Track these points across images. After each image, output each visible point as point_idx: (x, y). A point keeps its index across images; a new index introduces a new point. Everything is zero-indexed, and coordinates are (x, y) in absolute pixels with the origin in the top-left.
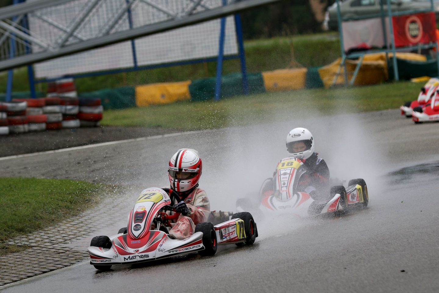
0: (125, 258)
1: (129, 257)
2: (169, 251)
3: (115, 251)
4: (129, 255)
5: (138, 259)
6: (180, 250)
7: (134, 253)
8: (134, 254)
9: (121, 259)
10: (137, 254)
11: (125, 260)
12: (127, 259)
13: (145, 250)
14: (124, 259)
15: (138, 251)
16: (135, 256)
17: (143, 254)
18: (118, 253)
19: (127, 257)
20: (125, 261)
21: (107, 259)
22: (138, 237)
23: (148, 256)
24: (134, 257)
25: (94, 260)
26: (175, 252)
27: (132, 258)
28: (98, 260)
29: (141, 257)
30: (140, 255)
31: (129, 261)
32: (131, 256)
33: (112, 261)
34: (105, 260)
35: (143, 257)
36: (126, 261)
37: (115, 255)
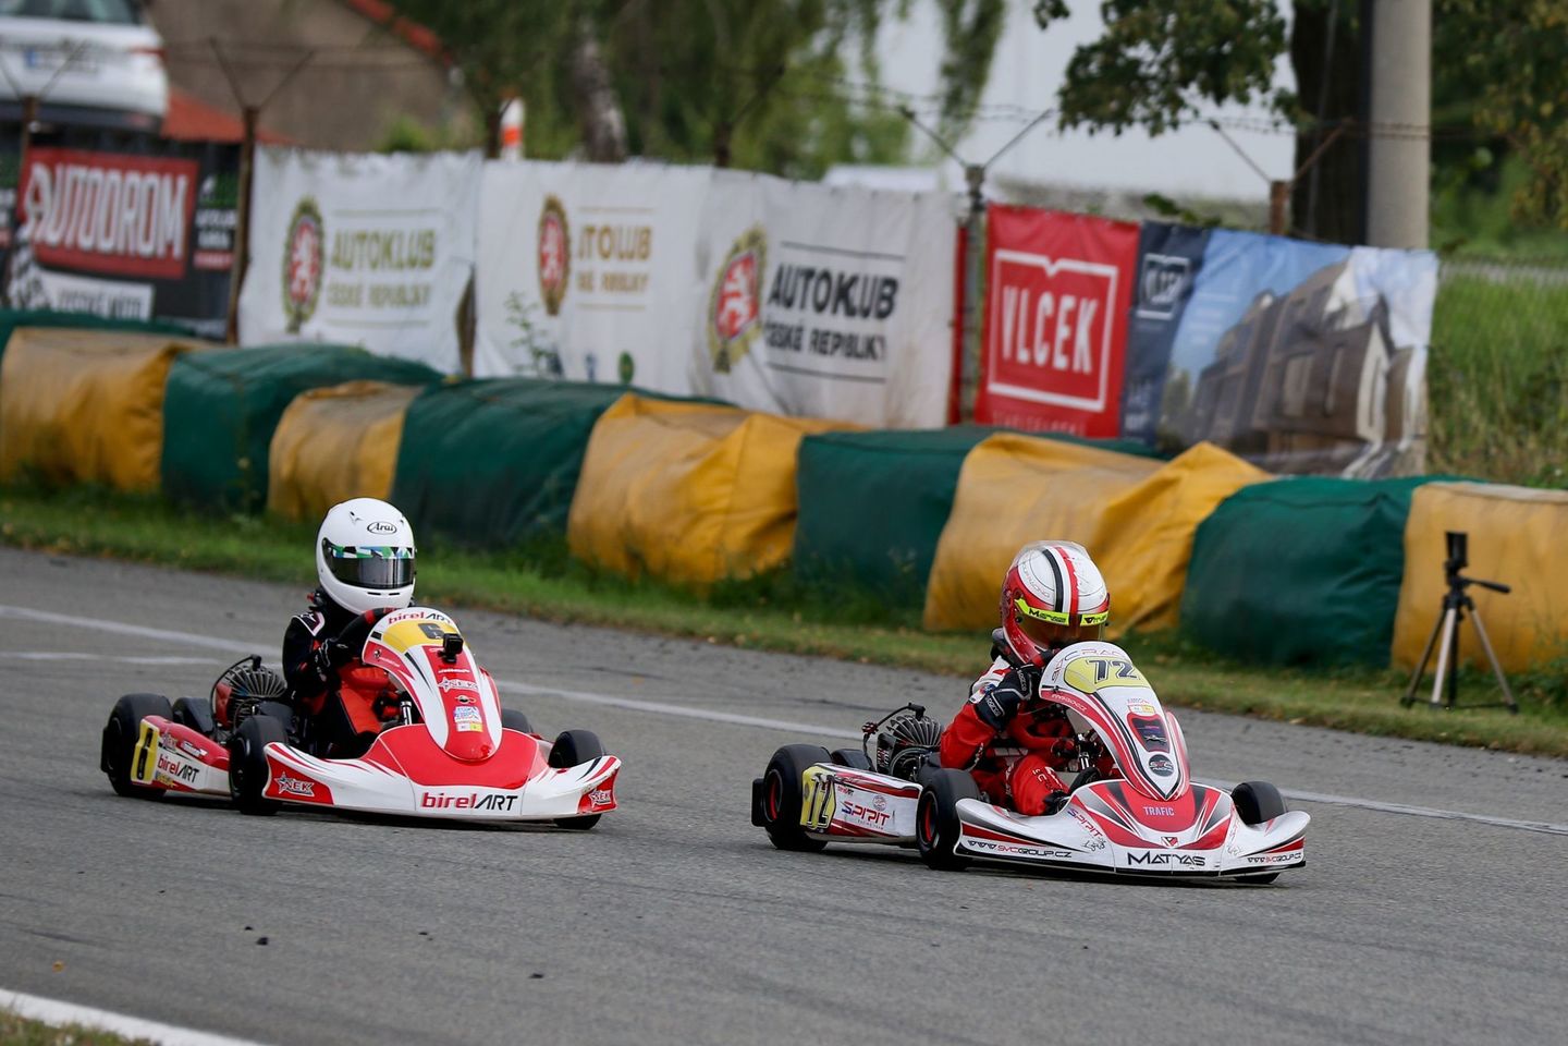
0: (1130, 856)
1: (1148, 854)
2: (1250, 856)
3: (1092, 829)
4: (1148, 850)
5: (1174, 865)
6: (1268, 860)
7: (1164, 845)
8: (1163, 847)
9: (1115, 856)
10: (1171, 850)
11: (1132, 860)
12: (1139, 859)
13: (1195, 840)
14: (1127, 856)
15: (1174, 840)
16: (1167, 856)
17: (1192, 853)
18: (1105, 837)
19: (1139, 852)
20: (1130, 863)
21: (1055, 849)
22: (1168, 795)
23: (1200, 861)
24: (1164, 858)
25: (980, 844)
26: (1259, 864)
27: (1158, 860)
28: (1007, 845)
29: (1185, 862)
30: (1182, 853)
31: (1145, 866)
32: (1154, 852)
33: (1075, 858)
34: (1041, 850)
35: (1189, 861)
36: (1135, 865)
37: (1094, 840)
